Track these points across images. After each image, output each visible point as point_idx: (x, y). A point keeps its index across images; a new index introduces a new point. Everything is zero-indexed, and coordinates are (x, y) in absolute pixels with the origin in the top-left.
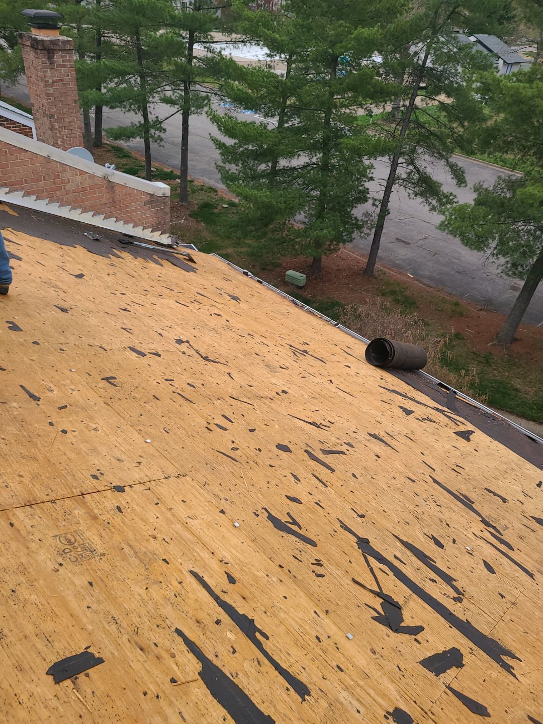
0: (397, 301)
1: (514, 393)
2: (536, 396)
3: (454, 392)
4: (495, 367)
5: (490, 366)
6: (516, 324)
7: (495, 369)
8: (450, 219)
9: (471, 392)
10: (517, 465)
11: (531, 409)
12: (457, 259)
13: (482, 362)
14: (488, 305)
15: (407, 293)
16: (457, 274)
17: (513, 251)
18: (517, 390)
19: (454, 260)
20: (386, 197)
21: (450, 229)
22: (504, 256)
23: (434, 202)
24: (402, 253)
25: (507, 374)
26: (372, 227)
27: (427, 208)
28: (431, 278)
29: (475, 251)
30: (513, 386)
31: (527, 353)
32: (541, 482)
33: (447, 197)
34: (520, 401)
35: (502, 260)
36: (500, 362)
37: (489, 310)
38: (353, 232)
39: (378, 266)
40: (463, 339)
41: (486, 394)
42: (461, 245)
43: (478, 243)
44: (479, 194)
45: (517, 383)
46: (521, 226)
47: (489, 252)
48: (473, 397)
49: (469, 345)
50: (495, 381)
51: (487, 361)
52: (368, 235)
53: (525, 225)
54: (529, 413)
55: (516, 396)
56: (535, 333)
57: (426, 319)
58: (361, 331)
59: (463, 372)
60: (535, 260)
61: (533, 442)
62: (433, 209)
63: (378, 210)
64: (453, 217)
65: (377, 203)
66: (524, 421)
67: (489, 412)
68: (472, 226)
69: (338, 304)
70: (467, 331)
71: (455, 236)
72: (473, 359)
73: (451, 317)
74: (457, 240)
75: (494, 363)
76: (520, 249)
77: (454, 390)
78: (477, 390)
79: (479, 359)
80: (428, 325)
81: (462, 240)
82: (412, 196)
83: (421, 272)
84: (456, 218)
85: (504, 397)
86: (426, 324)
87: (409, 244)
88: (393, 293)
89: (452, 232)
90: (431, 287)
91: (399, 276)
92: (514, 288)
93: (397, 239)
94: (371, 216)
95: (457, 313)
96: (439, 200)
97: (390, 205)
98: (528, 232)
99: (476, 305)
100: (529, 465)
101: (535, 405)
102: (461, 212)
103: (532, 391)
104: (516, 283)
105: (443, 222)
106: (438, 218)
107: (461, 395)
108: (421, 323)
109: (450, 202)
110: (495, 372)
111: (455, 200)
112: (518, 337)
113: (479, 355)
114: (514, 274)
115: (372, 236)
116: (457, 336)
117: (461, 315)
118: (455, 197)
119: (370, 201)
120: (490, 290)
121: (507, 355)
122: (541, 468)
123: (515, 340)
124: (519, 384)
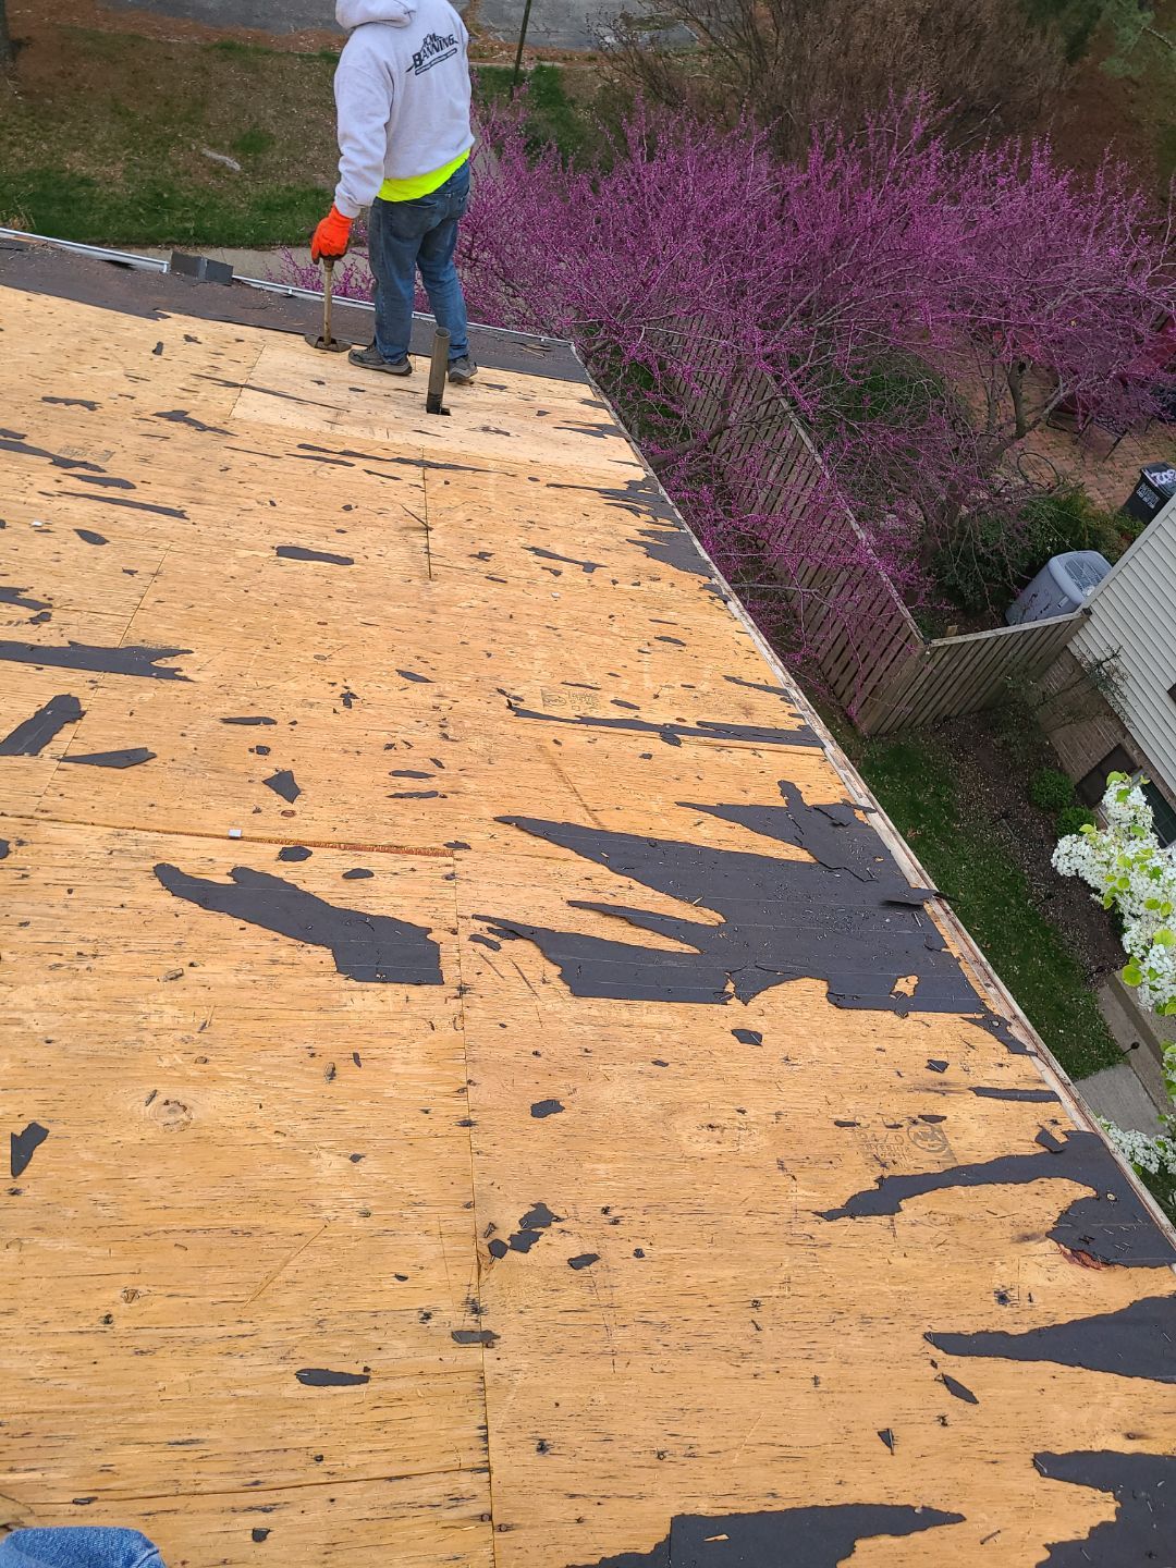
1: (83, 191)
2: (130, 181)
4: (10, 138)
7: (12, 144)
10: (102, 327)
11: (138, 219)
18: (85, 181)
25: (45, 146)
30: (73, 175)
31: (61, 74)
32: (160, 345)
34: (105, 207)
36: (15, 119)
45: (77, 163)
50: (29, 175)
54: (136, 229)
55: (92, 199)
56: (52, 12)
85: (69, 211)
100: (127, 320)
101: (140, 204)
103: (116, 171)
110: (17, 151)
112: (21, 35)
121: (20, 93)
122: (155, 317)
123: (17, 46)
124: (84, 164)
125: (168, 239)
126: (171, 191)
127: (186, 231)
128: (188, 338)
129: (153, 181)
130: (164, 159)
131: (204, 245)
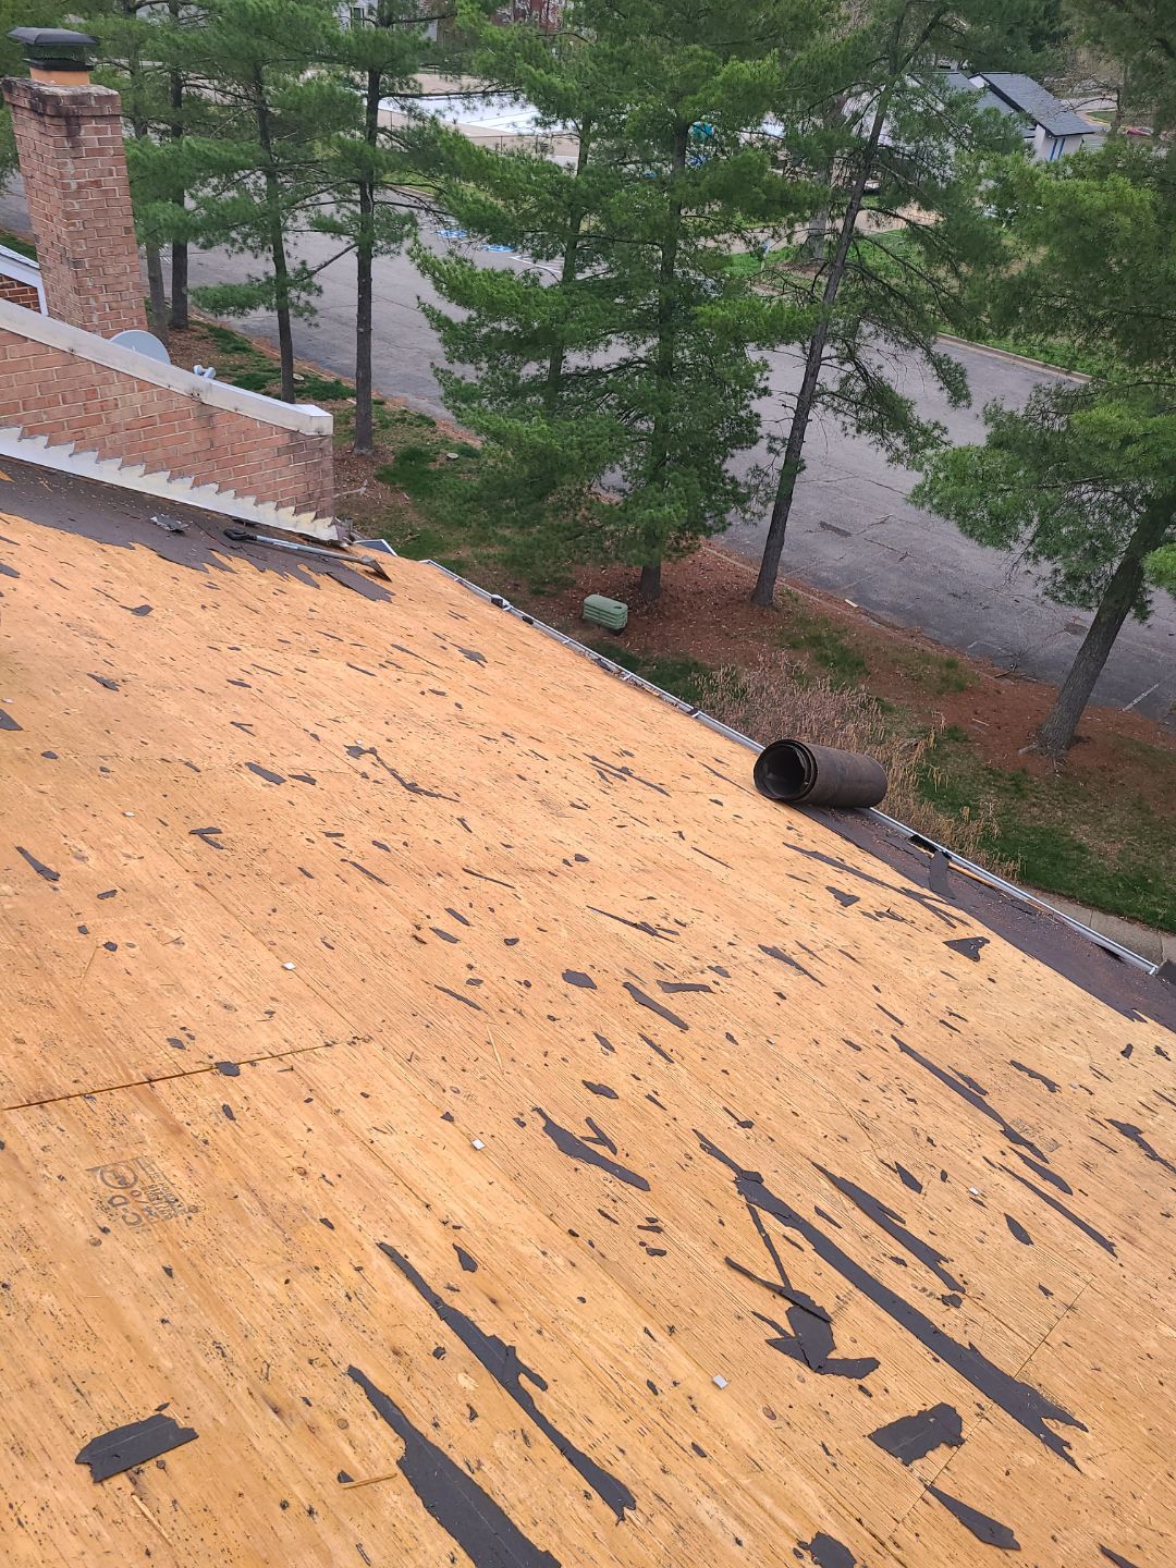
0: (823, 660)
1: (1074, 854)
2: (1122, 860)
3: (946, 855)
4: (1034, 800)
5: (1023, 797)
6: (1076, 706)
7: (1034, 805)
8: (935, 479)
9: (984, 854)
10: (1079, 1009)
11: (1112, 889)
12: (951, 567)
13: (1007, 790)
14: (1019, 665)
15: (844, 642)
16: (951, 599)
17: (1069, 547)
18: (1081, 848)
19: (944, 569)
20: (797, 434)
21: (935, 501)
22: (1049, 558)
23: (899, 443)
24: (834, 554)
25: (1060, 814)
26: (769, 500)
27: (884, 455)
28: (895, 609)
29: (990, 550)
30: (1073, 840)
31: (1103, 769)
32: (1130, 1047)
33: (924, 432)
34: (1088, 872)
35: (1046, 567)
36: (1046, 789)
37: (1021, 677)
38: (727, 510)
39: (781, 583)
40: (966, 740)
41: (1016, 859)
42: (960, 535)
43: (996, 531)
44: (998, 426)
45: (1082, 834)
46: (1087, 492)
47: (1019, 549)
48: (988, 865)
49: (979, 755)
50: (1035, 830)
51: (1018, 787)
52: (761, 516)
53: (1095, 491)
54: (1108, 897)
55: (1079, 862)
56: (1118, 725)
57: (886, 699)
58: (745, 726)
59: (966, 811)
60: (1116, 566)
61: (1113, 960)
62: (897, 458)
63: (780, 461)
64: (941, 475)
65: (778, 446)
66: (1097, 916)
67: (1021, 897)
68: (982, 495)
69: (697, 667)
70: (973, 723)
71: (947, 517)
72: (988, 783)
73: (940, 692)
74: (952, 527)
75: (1032, 791)
76: (1083, 543)
77: (945, 850)
78: (996, 849)
79: (1001, 783)
80: (891, 710)
81: (962, 526)
82: (852, 430)
83: (874, 597)
84: (947, 478)
85: (1054, 865)
86: (886, 709)
87: (847, 534)
88: (816, 641)
89: (939, 509)
90: (894, 628)
91: (826, 604)
92: (1073, 629)
93: (823, 524)
94: (766, 474)
95: (952, 683)
96: (910, 439)
97: (806, 451)
98: (1102, 505)
99: (993, 665)
100: (1105, 1011)
101: (1122, 879)
102: (958, 467)
103: (1113, 850)
104: (1076, 618)
105: (920, 488)
106: (910, 479)
107: (959, 862)
108: (875, 705)
109: (933, 443)
110: (1035, 811)
111: (945, 438)
112: (1082, 734)
113: (1000, 775)
114: (1070, 596)
115: (768, 519)
116: (953, 733)
117: (961, 688)
118: (945, 431)
119: (764, 443)
120: (1021, 632)
121: (1060, 773)
122: (1132, 1017)
123: (1077, 740)
124: (1087, 836)
125: (1134, 914)
126: (1157, 879)
127: (1157, 914)
128: (1158, 1051)
129: (1144, 868)
130: (1163, 852)
131: (1167, 931)
